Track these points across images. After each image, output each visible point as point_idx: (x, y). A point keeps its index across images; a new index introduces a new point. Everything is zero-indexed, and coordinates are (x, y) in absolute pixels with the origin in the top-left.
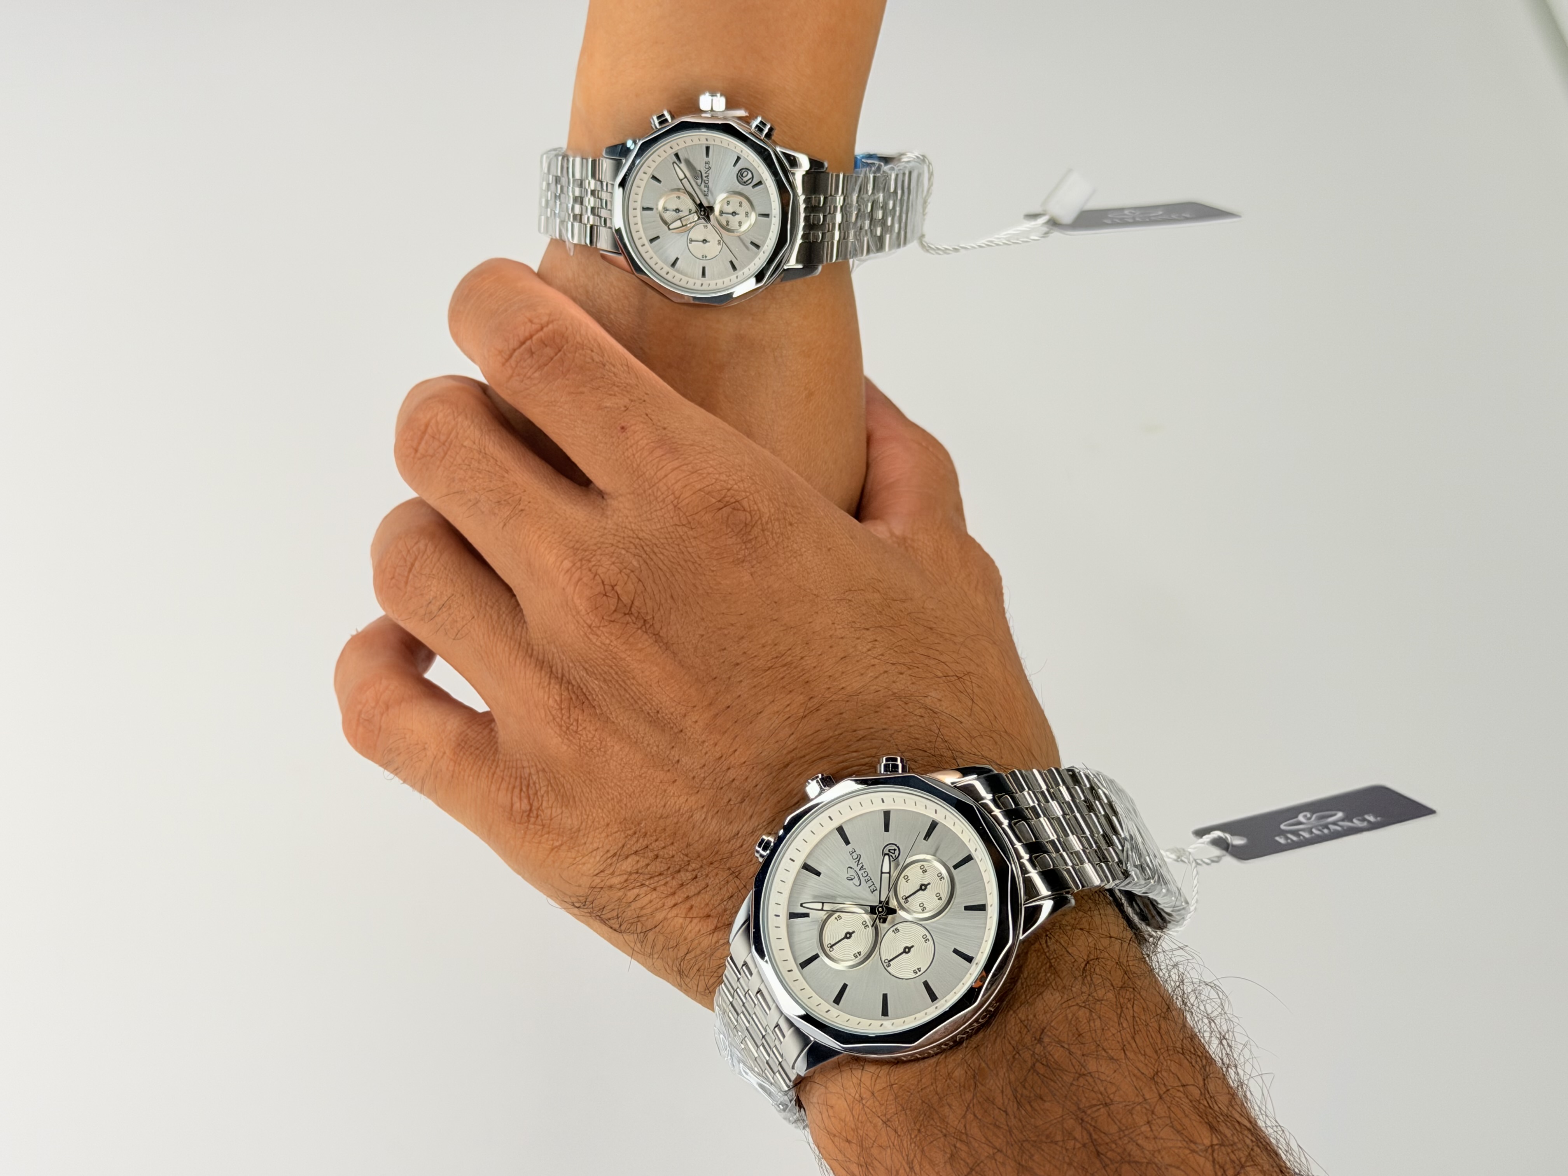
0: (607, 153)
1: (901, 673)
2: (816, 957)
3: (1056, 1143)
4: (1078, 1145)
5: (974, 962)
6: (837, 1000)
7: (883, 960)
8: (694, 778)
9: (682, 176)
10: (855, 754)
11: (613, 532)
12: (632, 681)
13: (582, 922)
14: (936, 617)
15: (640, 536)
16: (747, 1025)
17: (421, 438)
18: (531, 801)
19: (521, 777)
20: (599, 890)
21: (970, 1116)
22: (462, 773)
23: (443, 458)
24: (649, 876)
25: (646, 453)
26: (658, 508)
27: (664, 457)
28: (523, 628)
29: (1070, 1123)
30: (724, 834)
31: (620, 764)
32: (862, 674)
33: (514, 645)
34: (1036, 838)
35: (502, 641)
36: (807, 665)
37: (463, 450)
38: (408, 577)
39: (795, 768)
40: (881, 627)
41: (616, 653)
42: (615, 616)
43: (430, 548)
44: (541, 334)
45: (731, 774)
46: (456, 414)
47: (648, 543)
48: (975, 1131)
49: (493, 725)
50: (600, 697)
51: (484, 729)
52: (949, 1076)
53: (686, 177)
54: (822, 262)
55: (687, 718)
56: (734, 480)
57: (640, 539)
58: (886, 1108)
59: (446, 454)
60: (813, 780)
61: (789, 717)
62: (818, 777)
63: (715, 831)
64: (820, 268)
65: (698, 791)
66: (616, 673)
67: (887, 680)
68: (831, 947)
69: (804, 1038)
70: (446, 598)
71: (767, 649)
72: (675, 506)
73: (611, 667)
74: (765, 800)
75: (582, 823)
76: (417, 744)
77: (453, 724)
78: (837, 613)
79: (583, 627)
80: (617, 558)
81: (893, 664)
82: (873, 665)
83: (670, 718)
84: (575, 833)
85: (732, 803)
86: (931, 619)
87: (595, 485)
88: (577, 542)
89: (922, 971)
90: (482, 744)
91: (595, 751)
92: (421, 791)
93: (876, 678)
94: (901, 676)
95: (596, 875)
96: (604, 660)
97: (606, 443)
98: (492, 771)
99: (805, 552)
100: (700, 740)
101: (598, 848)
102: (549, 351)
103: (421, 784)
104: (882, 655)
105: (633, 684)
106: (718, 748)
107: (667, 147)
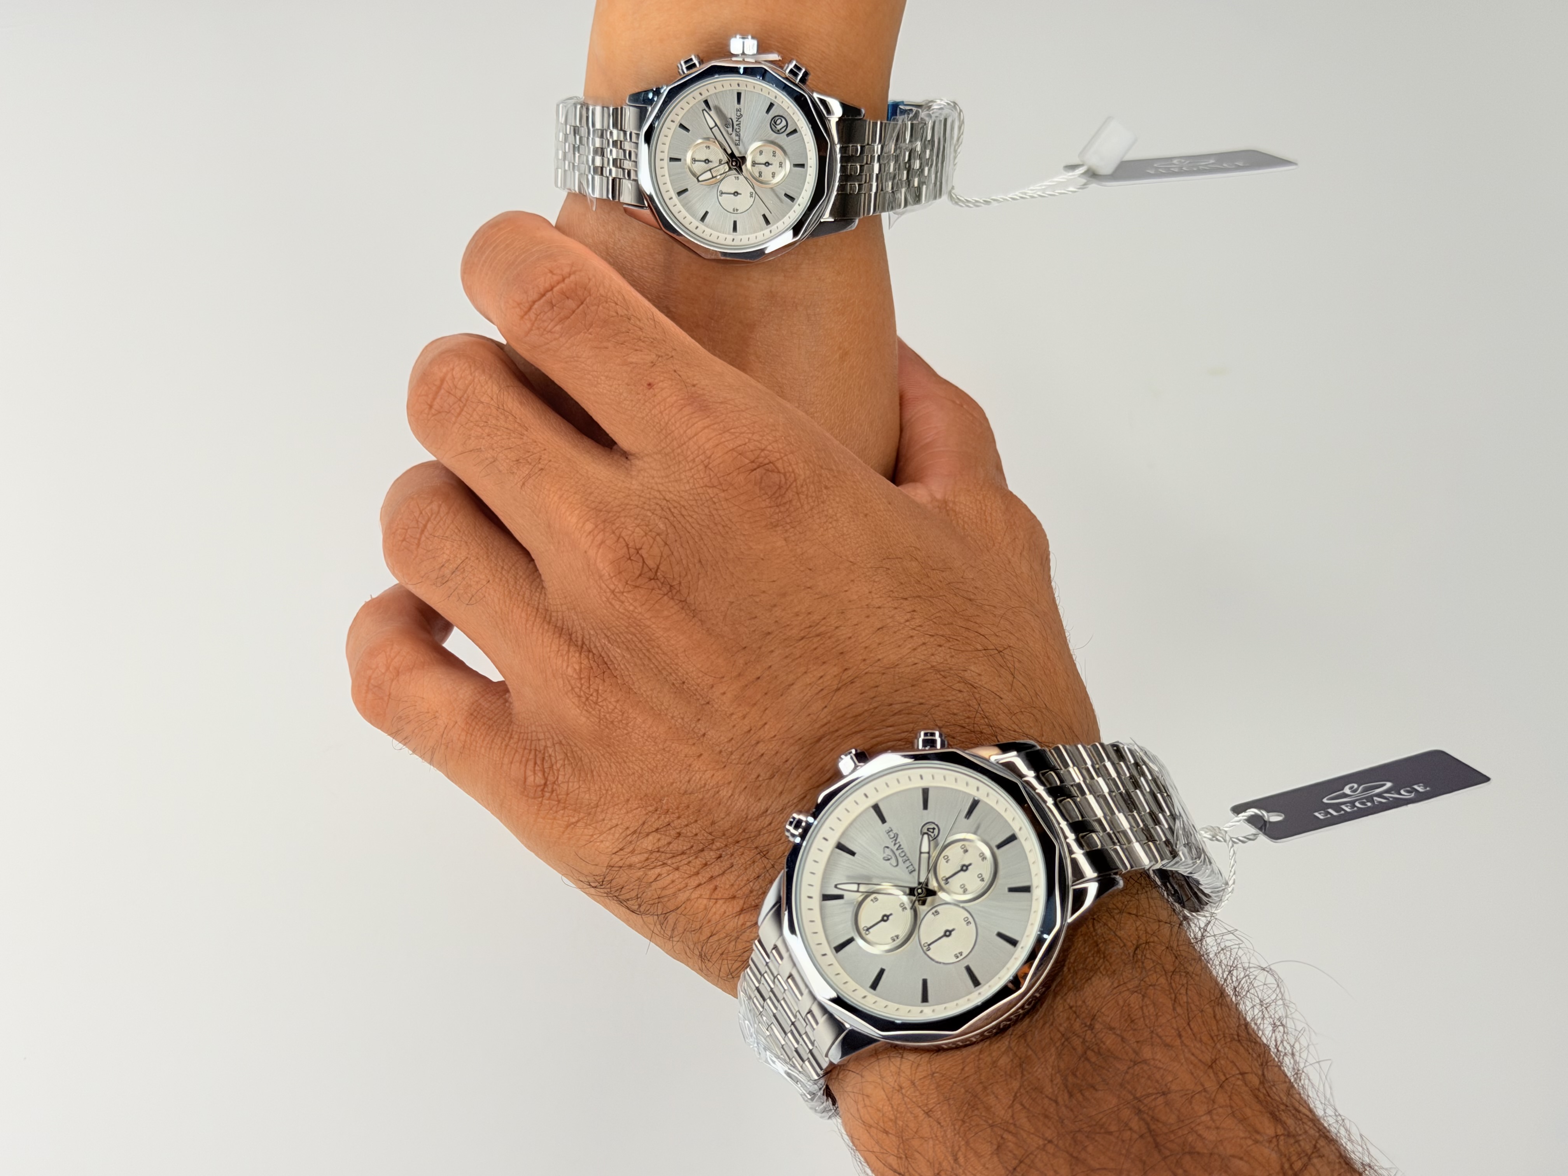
0: (630, 100)
1: (940, 646)
2: (851, 940)
3: (1111, 1133)
4: (1135, 1136)
5: (1020, 946)
6: (874, 986)
7: (922, 943)
8: (721, 752)
9: (712, 124)
10: (891, 729)
11: (638, 492)
12: (656, 649)
13: (598, 902)
14: (976, 588)
15: (667, 498)
16: (775, 1011)
17: (437, 393)
18: (546, 775)
19: (536, 750)
20: (617, 869)
21: (1018, 1106)
22: (474, 743)
23: (459, 414)
24: (671, 855)
25: (674, 411)
26: (687, 468)
27: (696, 415)
28: (541, 593)
29: (1126, 1113)
30: (752, 811)
31: (643, 737)
32: (899, 646)
33: (532, 612)
34: (1082, 817)
35: (519, 607)
36: (843, 635)
37: (481, 405)
38: (419, 540)
39: (827, 743)
40: (919, 597)
41: (639, 620)
42: (640, 581)
43: (444, 509)
44: (562, 285)
45: (761, 748)
46: (473, 369)
47: (676, 505)
48: (1023, 1121)
49: (507, 696)
50: (622, 667)
51: (498, 699)
52: (994, 1063)
53: (716, 125)
54: (860, 215)
55: (714, 689)
56: (768, 440)
57: (667, 501)
58: (928, 1098)
59: (462, 410)
60: (846, 755)
61: (822, 690)
62: (851, 753)
63: (742, 808)
64: (857, 221)
65: (725, 766)
66: (641, 641)
67: (926, 652)
68: (868, 929)
69: (837, 1025)
70: (459, 561)
71: (800, 618)
72: (706, 467)
73: (635, 635)
74: (796, 776)
75: (600, 798)
76: (428, 713)
77: (465, 692)
78: (874, 581)
79: (605, 592)
80: (642, 520)
81: (932, 636)
82: (912, 637)
83: (696, 690)
84: (592, 808)
85: (760, 779)
86: (971, 589)
87: (618, 446)
88: (600, 503)
89: (964, 955)
90: (496, 715)
91: (616, 723)
92: (431, 762)
93: (915, 649)
94: (940, 648)
95: (615, 853)
96: (627, 628)
97: (632, 401)
98: (504, 743)
99: (841, 517)
100: (729, 713)
101: (617, 825)
102: (571, 304)
103: (430, 754)
104: (920, 626)
105: (657, 653)
106: (746, 721)
107: (696, 94)
